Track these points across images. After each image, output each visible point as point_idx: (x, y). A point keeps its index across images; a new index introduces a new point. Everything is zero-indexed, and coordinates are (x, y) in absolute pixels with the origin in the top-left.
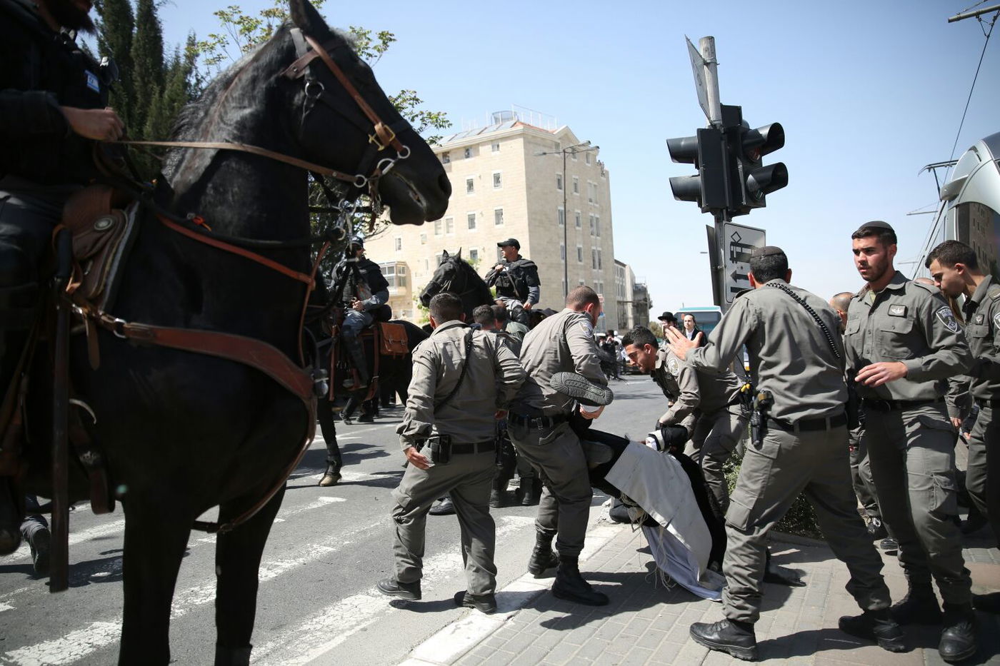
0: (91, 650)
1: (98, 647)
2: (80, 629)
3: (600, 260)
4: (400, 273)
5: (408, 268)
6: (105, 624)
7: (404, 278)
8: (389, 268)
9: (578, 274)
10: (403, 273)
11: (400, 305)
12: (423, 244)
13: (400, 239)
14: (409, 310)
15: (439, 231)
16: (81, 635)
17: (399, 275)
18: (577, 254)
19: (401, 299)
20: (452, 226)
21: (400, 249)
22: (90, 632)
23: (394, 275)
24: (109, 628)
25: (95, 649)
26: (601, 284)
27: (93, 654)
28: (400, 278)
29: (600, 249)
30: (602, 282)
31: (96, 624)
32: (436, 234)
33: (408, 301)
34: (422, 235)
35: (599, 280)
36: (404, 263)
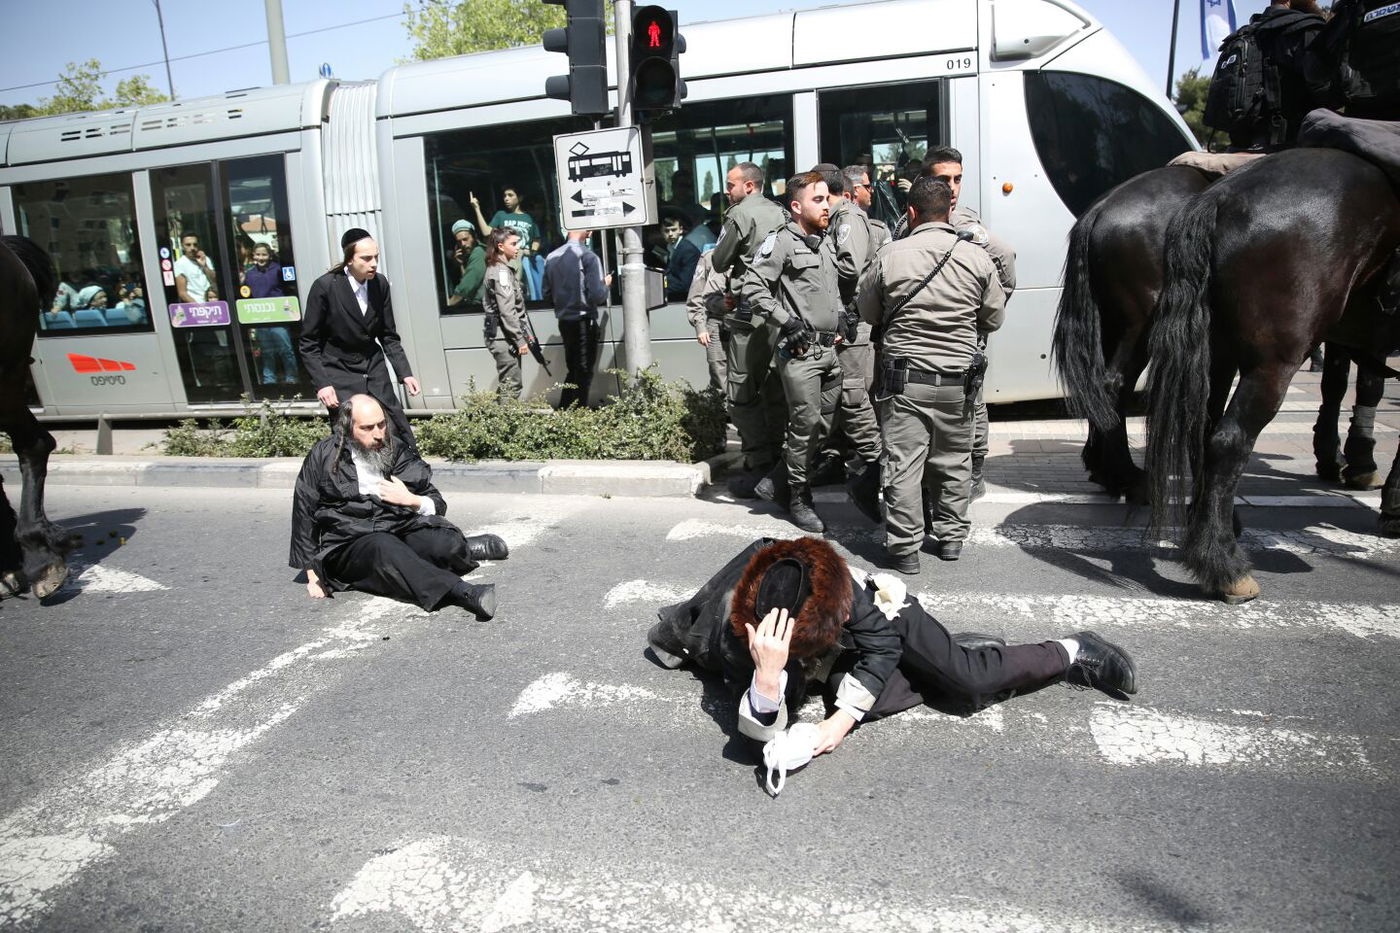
0: (1386, 607)
1: (1376, 607)
2: (1387, 636)
6: (1350, 629)
16: (1390, 628)
22: (1377, 627)
24: (1349, 622)
25: (1381, 606)
27: (1385, 602)
31: (1361, 634)
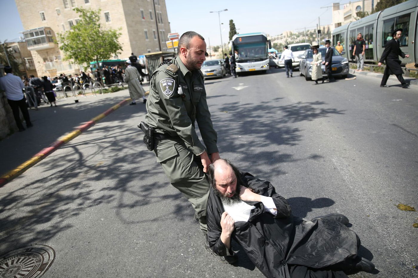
3: (161, 18)
4: (48, 34)
5: (52, 31)
7: (51, 37)
8: (40, 31)
9: (151, 27)
10: (50, 34)
11: (52, 54)
12: (58, 15)
13: (43, 13)
14: (58, 56)
15: (67, 6)
17: (48, 35)
18: (149, 15)
19: (52, 50)
20: (74, 2)
21: (44, 19)
23: (44, 35)
26: (163, 32)
28: (49, 38)
29: (160, 12)
30: (164, 30)
32: (66, 8)
33: (57, 51)
34: (57, 10)
35: (162, 29)
36: (49, 28)
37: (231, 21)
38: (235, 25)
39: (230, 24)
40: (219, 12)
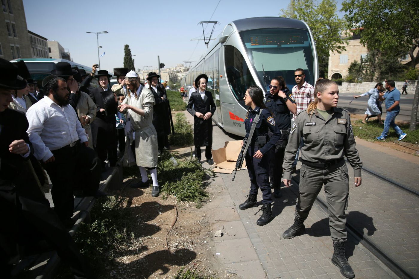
37: (127, 47)
38: (131, 50)
39: (125, 50)
40: (97, 33)
